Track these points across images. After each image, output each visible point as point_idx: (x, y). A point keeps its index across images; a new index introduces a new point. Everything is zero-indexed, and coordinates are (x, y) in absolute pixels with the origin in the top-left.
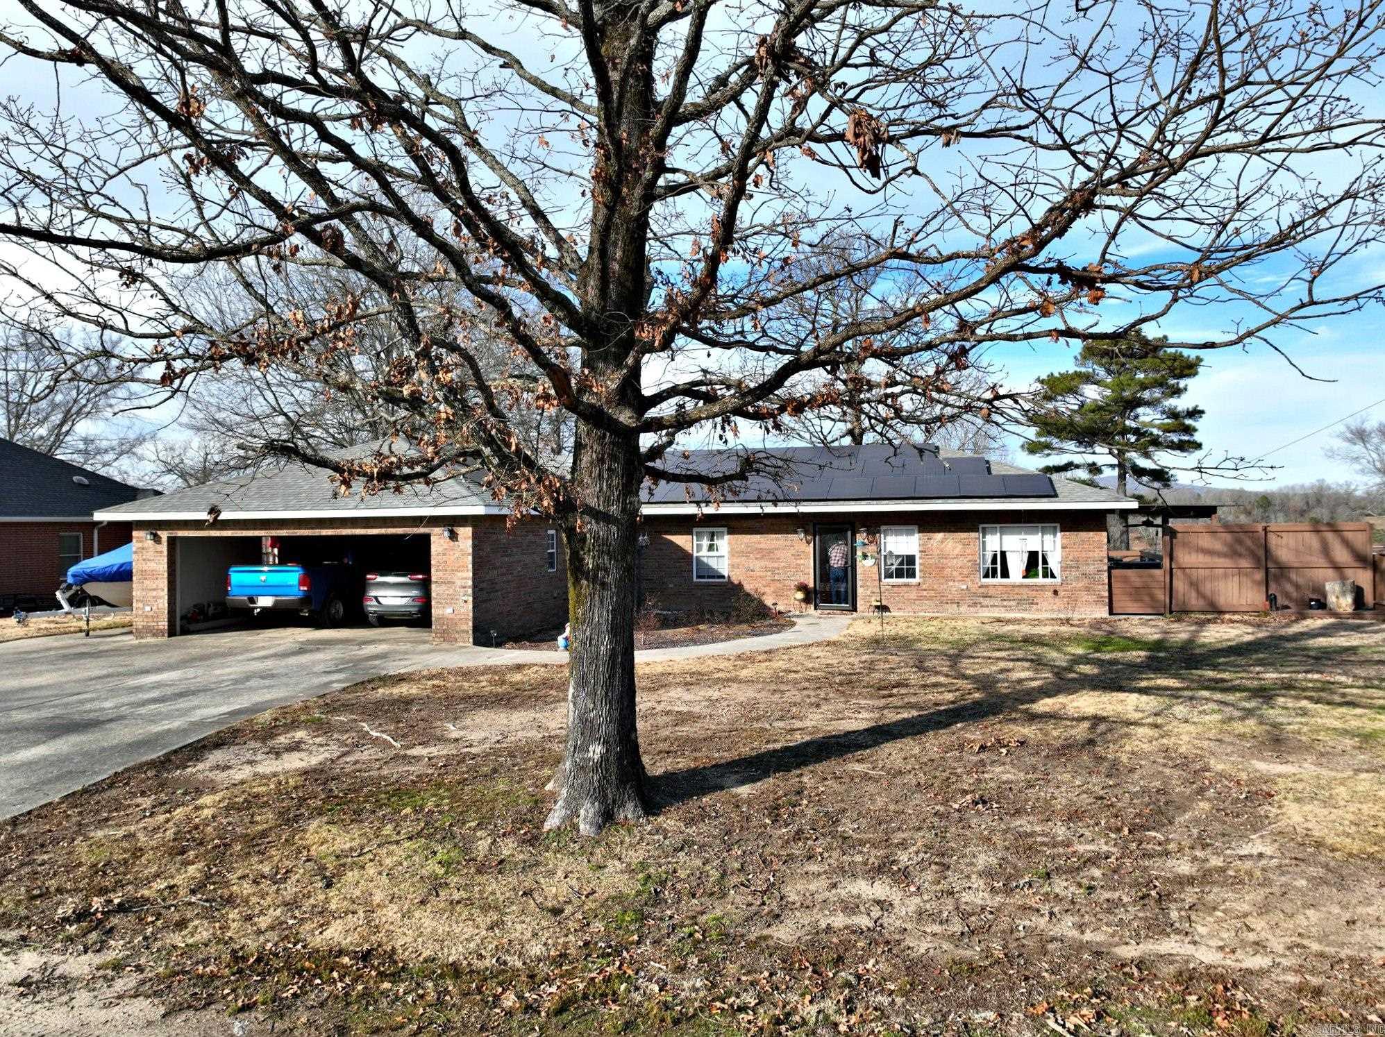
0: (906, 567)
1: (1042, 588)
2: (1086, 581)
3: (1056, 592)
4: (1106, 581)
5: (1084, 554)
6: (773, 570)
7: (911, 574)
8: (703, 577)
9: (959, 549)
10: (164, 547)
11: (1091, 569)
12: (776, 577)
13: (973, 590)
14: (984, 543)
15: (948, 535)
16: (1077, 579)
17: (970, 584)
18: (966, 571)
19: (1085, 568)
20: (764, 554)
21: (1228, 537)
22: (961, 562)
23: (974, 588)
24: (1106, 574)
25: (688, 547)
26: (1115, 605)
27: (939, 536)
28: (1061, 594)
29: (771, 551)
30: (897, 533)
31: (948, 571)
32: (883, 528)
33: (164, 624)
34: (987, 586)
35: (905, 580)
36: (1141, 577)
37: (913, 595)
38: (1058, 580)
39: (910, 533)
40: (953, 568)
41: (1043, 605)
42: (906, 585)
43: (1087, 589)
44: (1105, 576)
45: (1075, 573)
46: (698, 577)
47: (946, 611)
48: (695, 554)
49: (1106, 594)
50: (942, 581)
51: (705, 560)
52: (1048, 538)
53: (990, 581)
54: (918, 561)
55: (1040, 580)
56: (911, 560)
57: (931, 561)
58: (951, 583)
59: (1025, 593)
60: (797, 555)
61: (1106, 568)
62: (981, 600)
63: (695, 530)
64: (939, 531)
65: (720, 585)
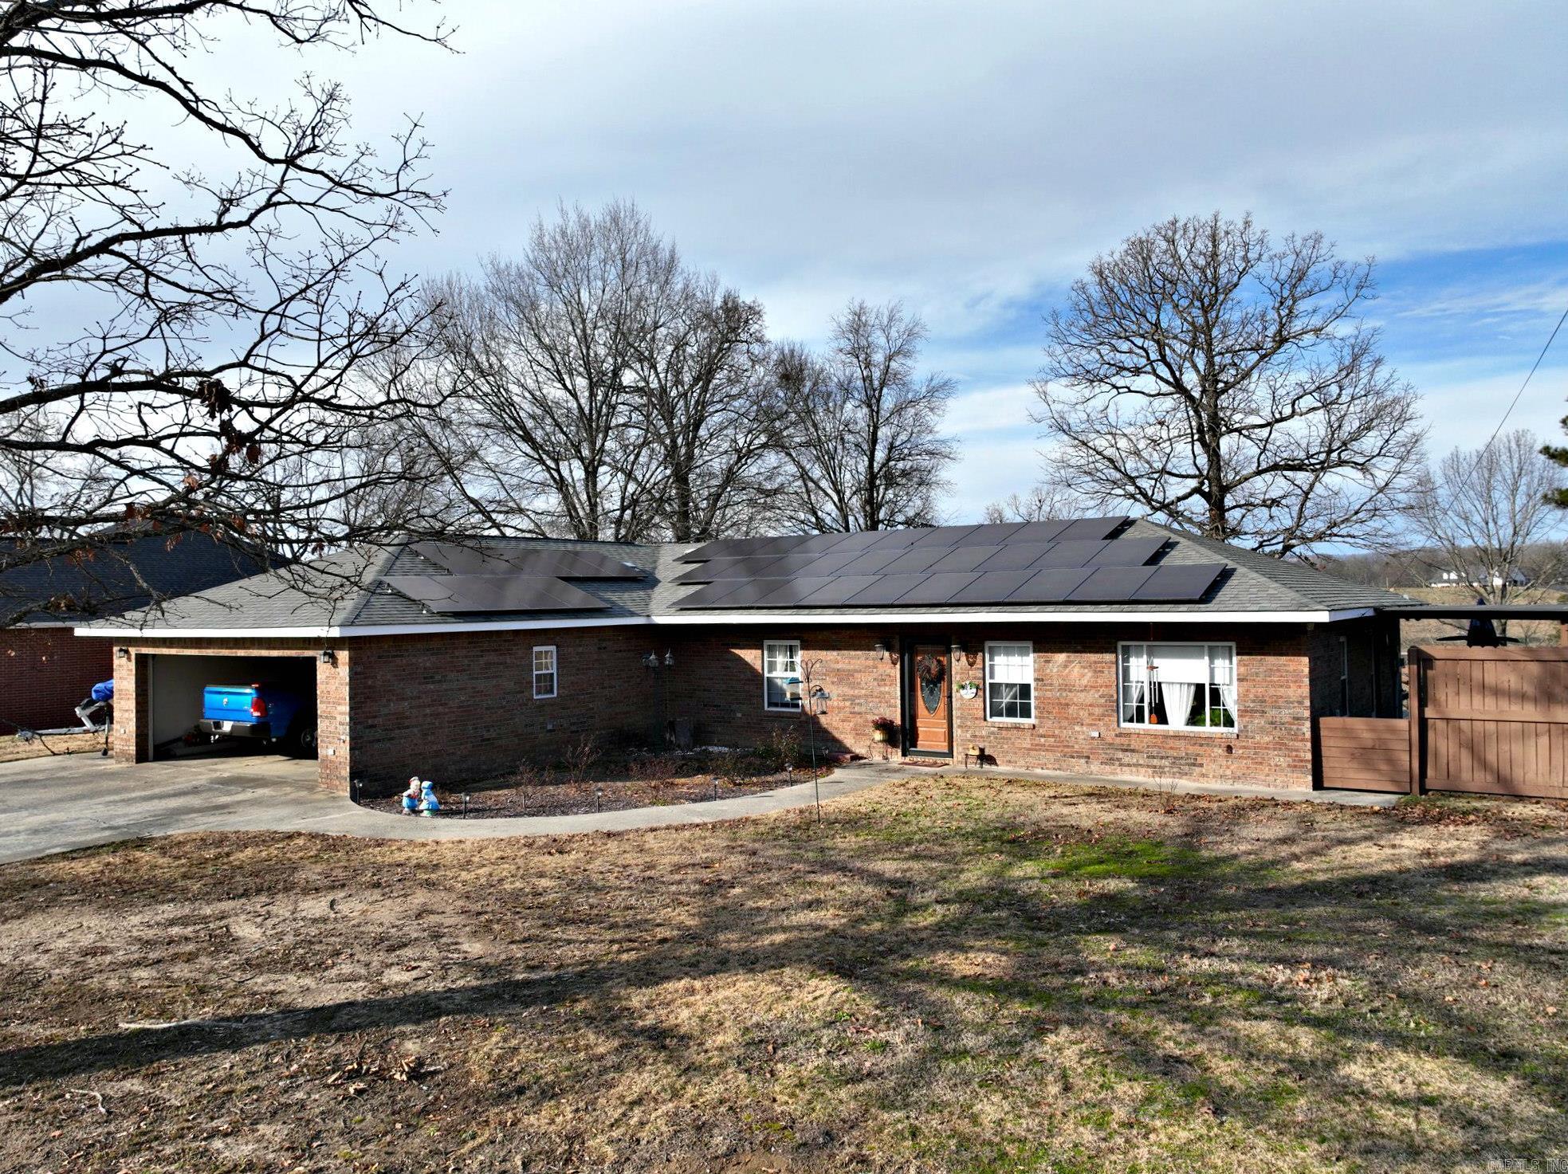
0: (1019, 701)
1: (1209, 740)
2: (1277, 733)
3: (1229, 749)
4: (1308, 735)
5: (1272, 691)
6: (852, 699)
7: (1026, 712)
8: (776, 705)
9: (1088, 677)
10: (132, 665)
11: (1285, 715)
12: (857, 709)
13: (1109, 740)
14: (1126, 670)
15: (1073, 656)
16: (1262, 730)
17: (1103, 730)
18: (1097, 711)
19: (1274, 712)
20: (843, 677)
21: (1534, 668)
22: (1091, 697)
23: (1109, 736)
24: (1308, 724)
25: (758, 666)
26: (1327, 772)
27: (1061, 657)
28: (1237, 752)
29: (851, 674)
30: (1008, 652)
31: (1072, 710)
32: (988, 644)
33: (132, 749)
34: (1129, 735)
35: (1018, 720)
36: (1373, 730)
37: (1027, 743)
38: (1235, 730)
39: (1023, 652)
40: (1082, 706)
41: (1209, 767)
42: (1017, 728)
43: (1280, 745)
44: (1306, 727)
45: (1259, 721)
46: (770, 705)
47: (1070, 768)
48: (766, 675)
49: (1309, 756)
50: (1065, 723)
51: (779, 682)
52: (1221, 664)
53: (1135, 726)
54: (1033, 693)
55: (1207, 729)
56: (1025, 690)
57: (1049, 694)
58: (1077, 728)
59: (1183, 748)
60: (882, 680)
61: (1307, 714)
62: (1120, 755)
63: (767, 643)
64: (1061, 651)
65: (792, 716)
